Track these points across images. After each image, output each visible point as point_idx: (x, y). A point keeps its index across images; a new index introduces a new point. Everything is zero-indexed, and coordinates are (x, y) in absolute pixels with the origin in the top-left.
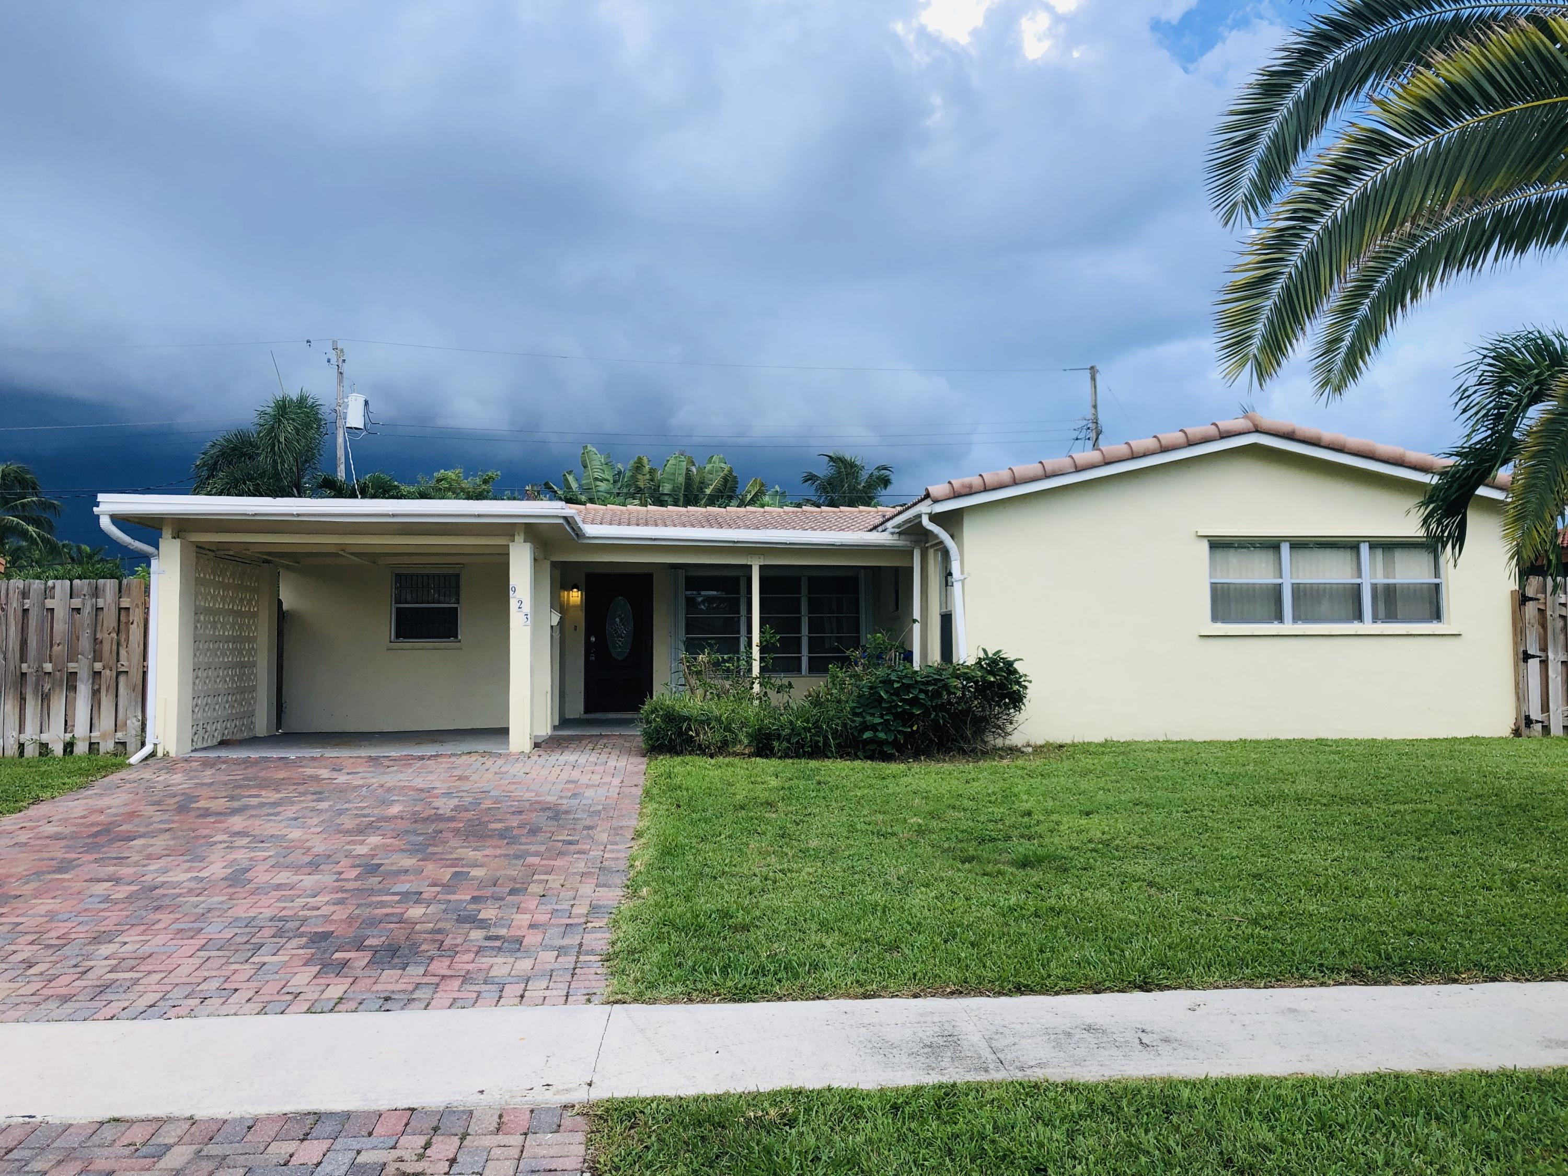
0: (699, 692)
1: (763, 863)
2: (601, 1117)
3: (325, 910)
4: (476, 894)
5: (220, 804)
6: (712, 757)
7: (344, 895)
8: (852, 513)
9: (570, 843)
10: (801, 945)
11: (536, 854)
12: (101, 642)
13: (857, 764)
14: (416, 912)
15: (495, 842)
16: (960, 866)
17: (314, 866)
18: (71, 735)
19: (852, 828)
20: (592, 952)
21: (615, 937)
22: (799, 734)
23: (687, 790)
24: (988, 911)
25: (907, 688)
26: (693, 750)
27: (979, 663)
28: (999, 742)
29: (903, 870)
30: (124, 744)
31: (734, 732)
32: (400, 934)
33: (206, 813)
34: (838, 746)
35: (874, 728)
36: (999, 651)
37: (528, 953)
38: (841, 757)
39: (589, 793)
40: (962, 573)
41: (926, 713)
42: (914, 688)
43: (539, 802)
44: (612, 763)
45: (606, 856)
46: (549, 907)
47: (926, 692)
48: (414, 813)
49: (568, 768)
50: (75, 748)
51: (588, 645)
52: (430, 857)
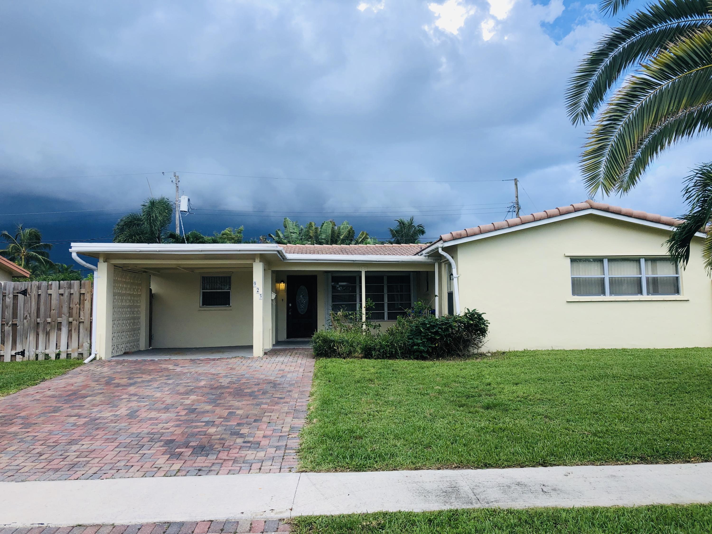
0: (338, 329)
1: (368, 407)
2: (296, 525)
3: (171, 430)
4: (239, 422)
5: (124, 381)
6: (344, 358)
7: (180, 423)
8: (406, 247)
9: (281, 398)
10: (386, 446)
11: (266, 403)
12: (72, 309)
13: (411, 361)
14: (212, 430)
15: (247, 398)
16: (458, 409)
17: (167, 409)
18: (59, 350)
19: (408, 391)
20: (291, 449)
21: (301, 442)
22: (384, 348)
23: (333, 374)
24: (471, 430)
25: (433, 327)
26: (336, 355)
27: (466, 315)
28: (476, 351)
29: (432, 411)
30: (82, 354)
31: (354, 347)
32: (205, 440)
33: (118, 385)
34: (402, 353)
35: (418, 345)
36: (475, 310)
37: (263, 449)
38: (403, 358)
39: (289, 375)
40: (457, 274)
41: (442, 338)
42: (436, 327)
43: (266, 380)
44: (299, 361)
45: (297, 404)
46: (272, 428)
47: (441, 329)
48: (211, 385)
49: (280, 364)
50: (60, 356)
51: (288, 308)
52: (217, 405)
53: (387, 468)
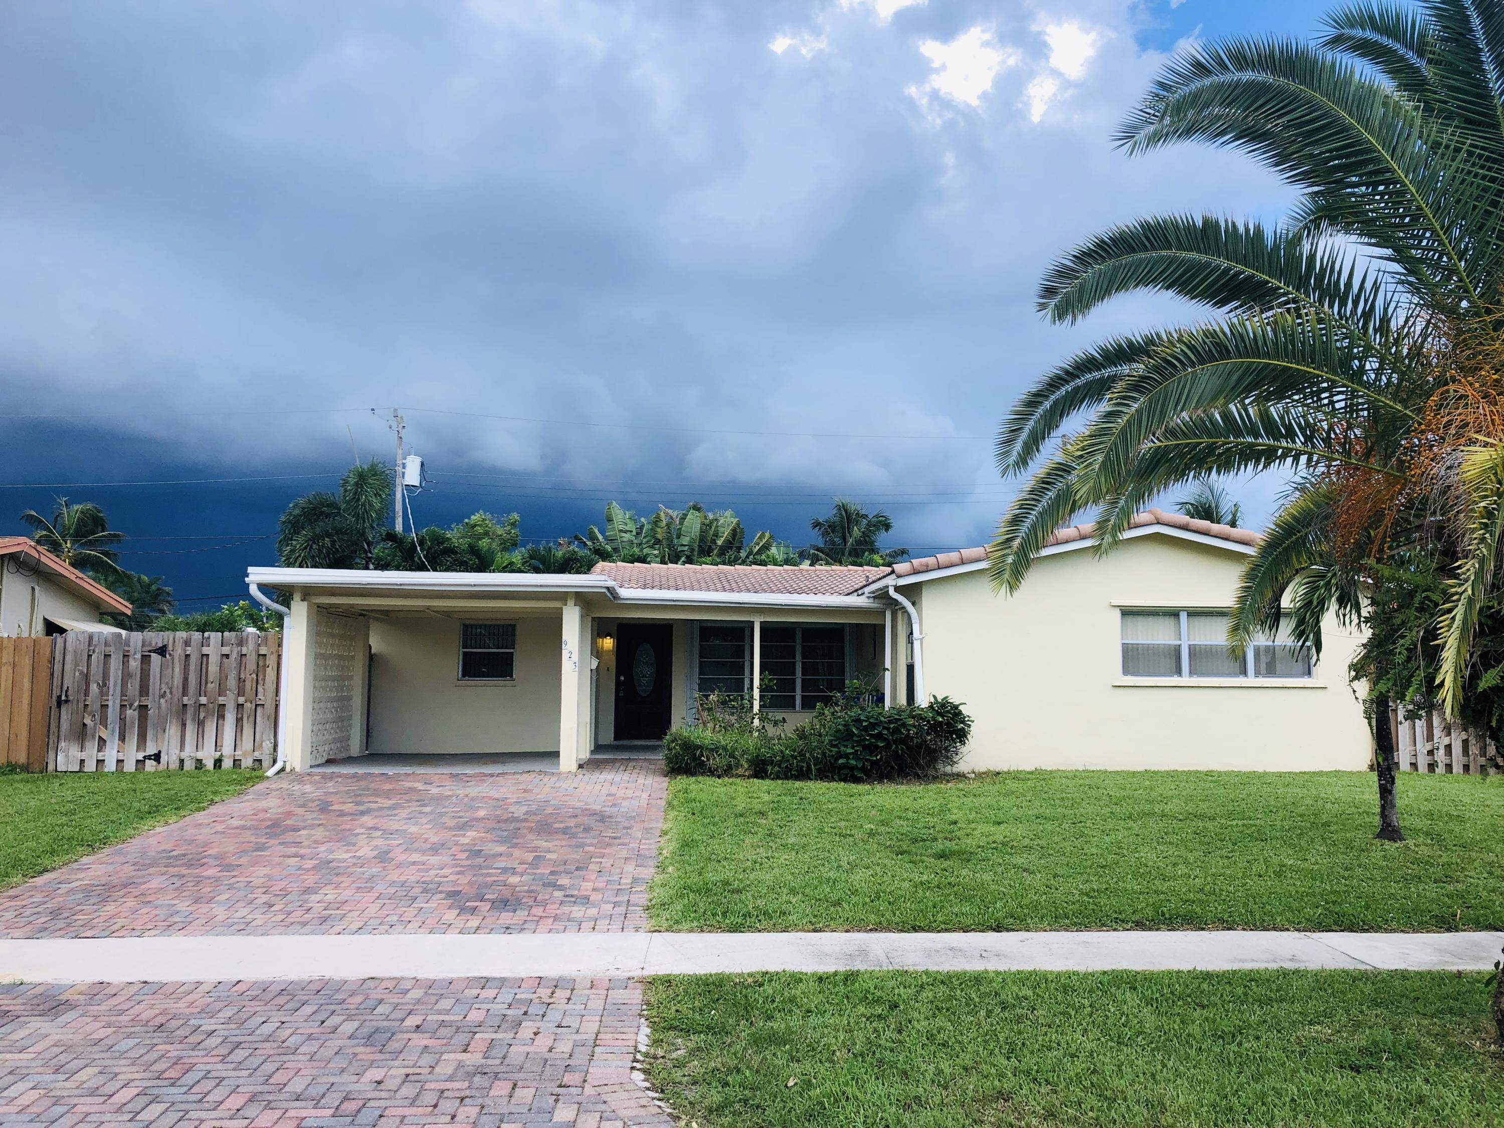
0: (710, 725)
1: (754, 852)
2: (650, 983)
3: (451, 878)
4: (553, 869)
5: (349, 807)
6: (719, 778)
7: (462, 869)
8: (842, 571)
9: (615, 838)
10: (776, 901)
11: (591, 845)
12: (244, 681)
13: (833, 785)
14: (514, 880)
15: (560, 836)
17: (435, 850)
18: (219, 753)
19: (821, 831)
20: (637, 905)
21: (651, 896)
22: (788, 761)
23: (700, 802)
24: (906, 885)
25: (873, 726)
26: (704, 772)
27: (931, 707)
28: (948, 769)
29: (852, 858)
30: (260, 761)
31: (736, 758)
32: (507, 894)
33: (342, 814)
34: (819, 770)
35: (846, 756)
36: (947, 697)
37: (594, 905)
38: (821, 779)
39: (625, 803)
40: (921, 634)
41: (888, 746)
42: (879, 726)
43: (586, 810)
44: (641, 781)
45: (641, 847)
46: (605, 879)
47: (888, 729)
48: (496, 816)
49: (607, 784)
50: (223, 763)
51: (618, 683)
52: (515, 846)
53: (774, 929)
